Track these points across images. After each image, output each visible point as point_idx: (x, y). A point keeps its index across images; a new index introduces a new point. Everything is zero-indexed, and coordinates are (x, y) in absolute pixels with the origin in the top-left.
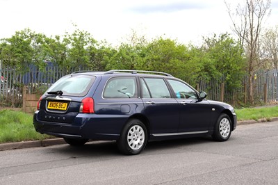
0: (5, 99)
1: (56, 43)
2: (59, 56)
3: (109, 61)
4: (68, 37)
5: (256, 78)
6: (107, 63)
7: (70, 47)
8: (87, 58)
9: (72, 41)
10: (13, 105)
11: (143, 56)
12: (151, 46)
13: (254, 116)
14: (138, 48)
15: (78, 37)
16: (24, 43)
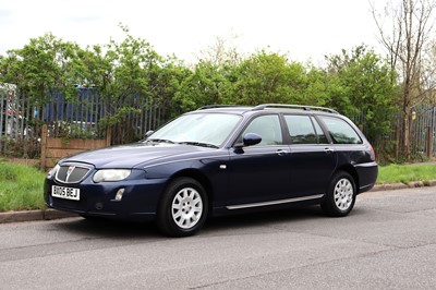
0: (13, 144)
1: (95, 58)
2: (100, 78)
3: (179, 87)
4: (113, 49)
5: (414, 118)
6: (175, 90)
7: (117, 64)
8: (144, 81)
9: (120, 56)
10: (25, 155)
11: (234, 80)
12: (247, 65)
13: (403, 176)
14: (226, 68)
15: (130, 48)
16: (43, 57)
